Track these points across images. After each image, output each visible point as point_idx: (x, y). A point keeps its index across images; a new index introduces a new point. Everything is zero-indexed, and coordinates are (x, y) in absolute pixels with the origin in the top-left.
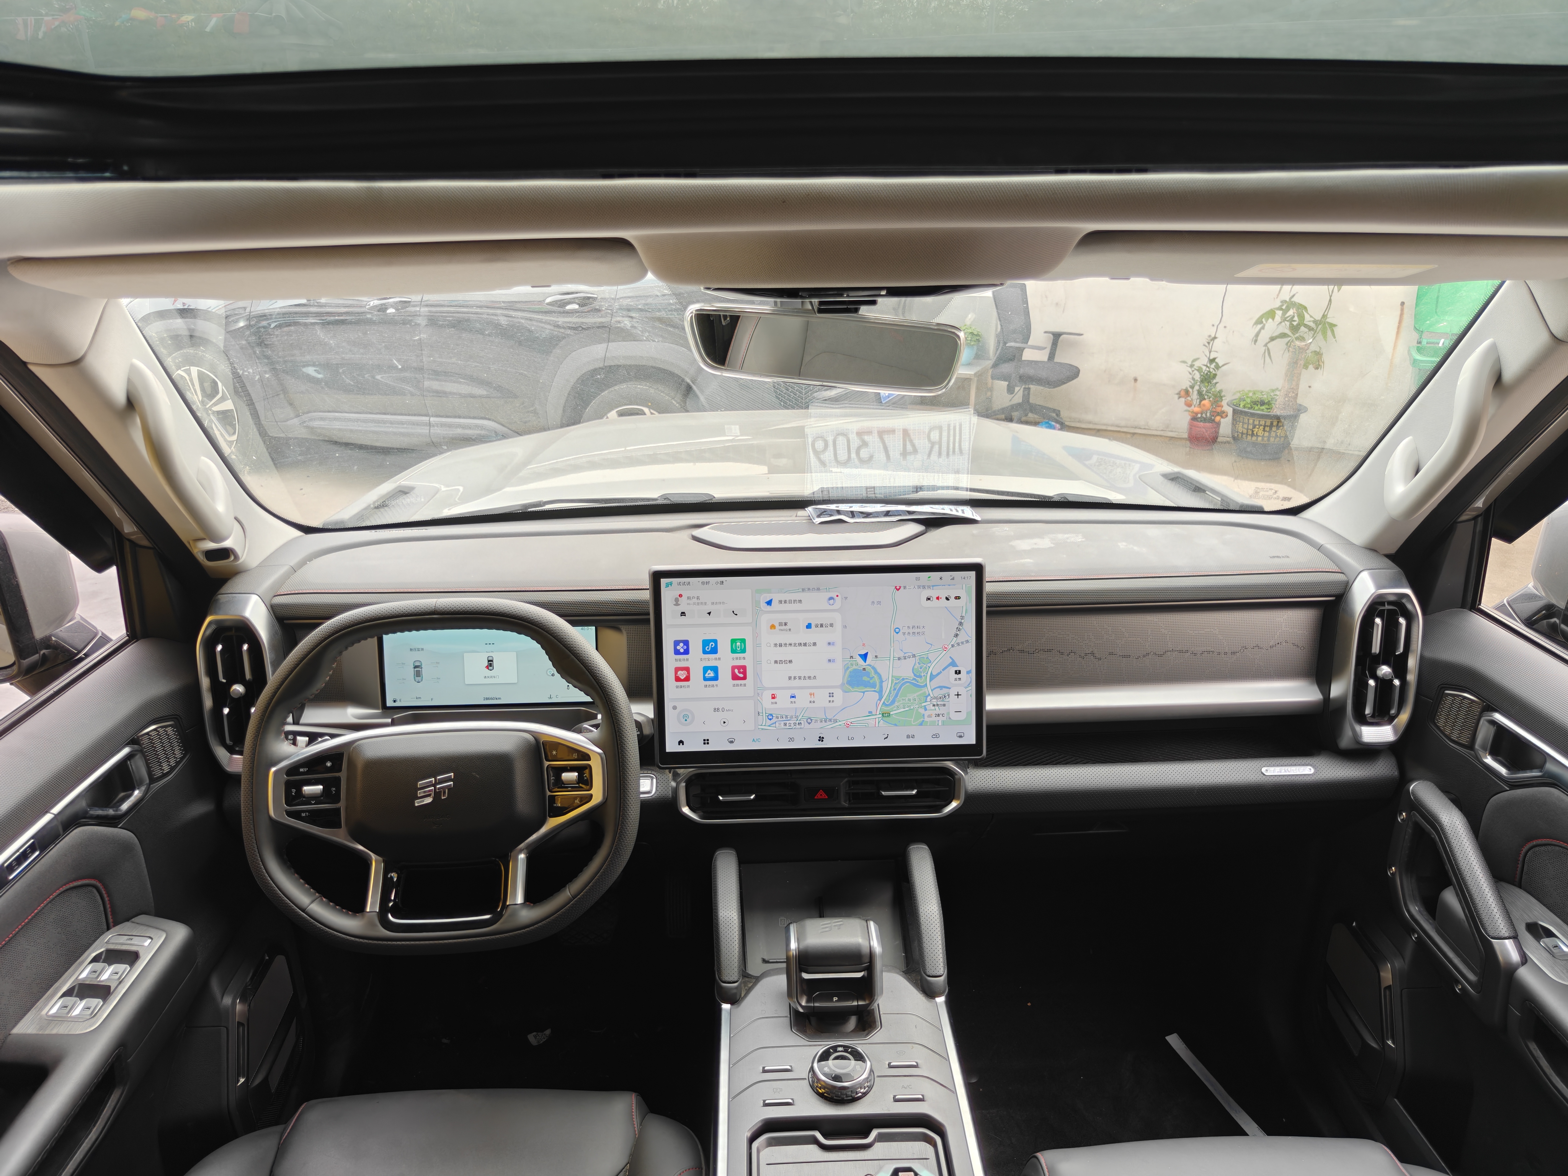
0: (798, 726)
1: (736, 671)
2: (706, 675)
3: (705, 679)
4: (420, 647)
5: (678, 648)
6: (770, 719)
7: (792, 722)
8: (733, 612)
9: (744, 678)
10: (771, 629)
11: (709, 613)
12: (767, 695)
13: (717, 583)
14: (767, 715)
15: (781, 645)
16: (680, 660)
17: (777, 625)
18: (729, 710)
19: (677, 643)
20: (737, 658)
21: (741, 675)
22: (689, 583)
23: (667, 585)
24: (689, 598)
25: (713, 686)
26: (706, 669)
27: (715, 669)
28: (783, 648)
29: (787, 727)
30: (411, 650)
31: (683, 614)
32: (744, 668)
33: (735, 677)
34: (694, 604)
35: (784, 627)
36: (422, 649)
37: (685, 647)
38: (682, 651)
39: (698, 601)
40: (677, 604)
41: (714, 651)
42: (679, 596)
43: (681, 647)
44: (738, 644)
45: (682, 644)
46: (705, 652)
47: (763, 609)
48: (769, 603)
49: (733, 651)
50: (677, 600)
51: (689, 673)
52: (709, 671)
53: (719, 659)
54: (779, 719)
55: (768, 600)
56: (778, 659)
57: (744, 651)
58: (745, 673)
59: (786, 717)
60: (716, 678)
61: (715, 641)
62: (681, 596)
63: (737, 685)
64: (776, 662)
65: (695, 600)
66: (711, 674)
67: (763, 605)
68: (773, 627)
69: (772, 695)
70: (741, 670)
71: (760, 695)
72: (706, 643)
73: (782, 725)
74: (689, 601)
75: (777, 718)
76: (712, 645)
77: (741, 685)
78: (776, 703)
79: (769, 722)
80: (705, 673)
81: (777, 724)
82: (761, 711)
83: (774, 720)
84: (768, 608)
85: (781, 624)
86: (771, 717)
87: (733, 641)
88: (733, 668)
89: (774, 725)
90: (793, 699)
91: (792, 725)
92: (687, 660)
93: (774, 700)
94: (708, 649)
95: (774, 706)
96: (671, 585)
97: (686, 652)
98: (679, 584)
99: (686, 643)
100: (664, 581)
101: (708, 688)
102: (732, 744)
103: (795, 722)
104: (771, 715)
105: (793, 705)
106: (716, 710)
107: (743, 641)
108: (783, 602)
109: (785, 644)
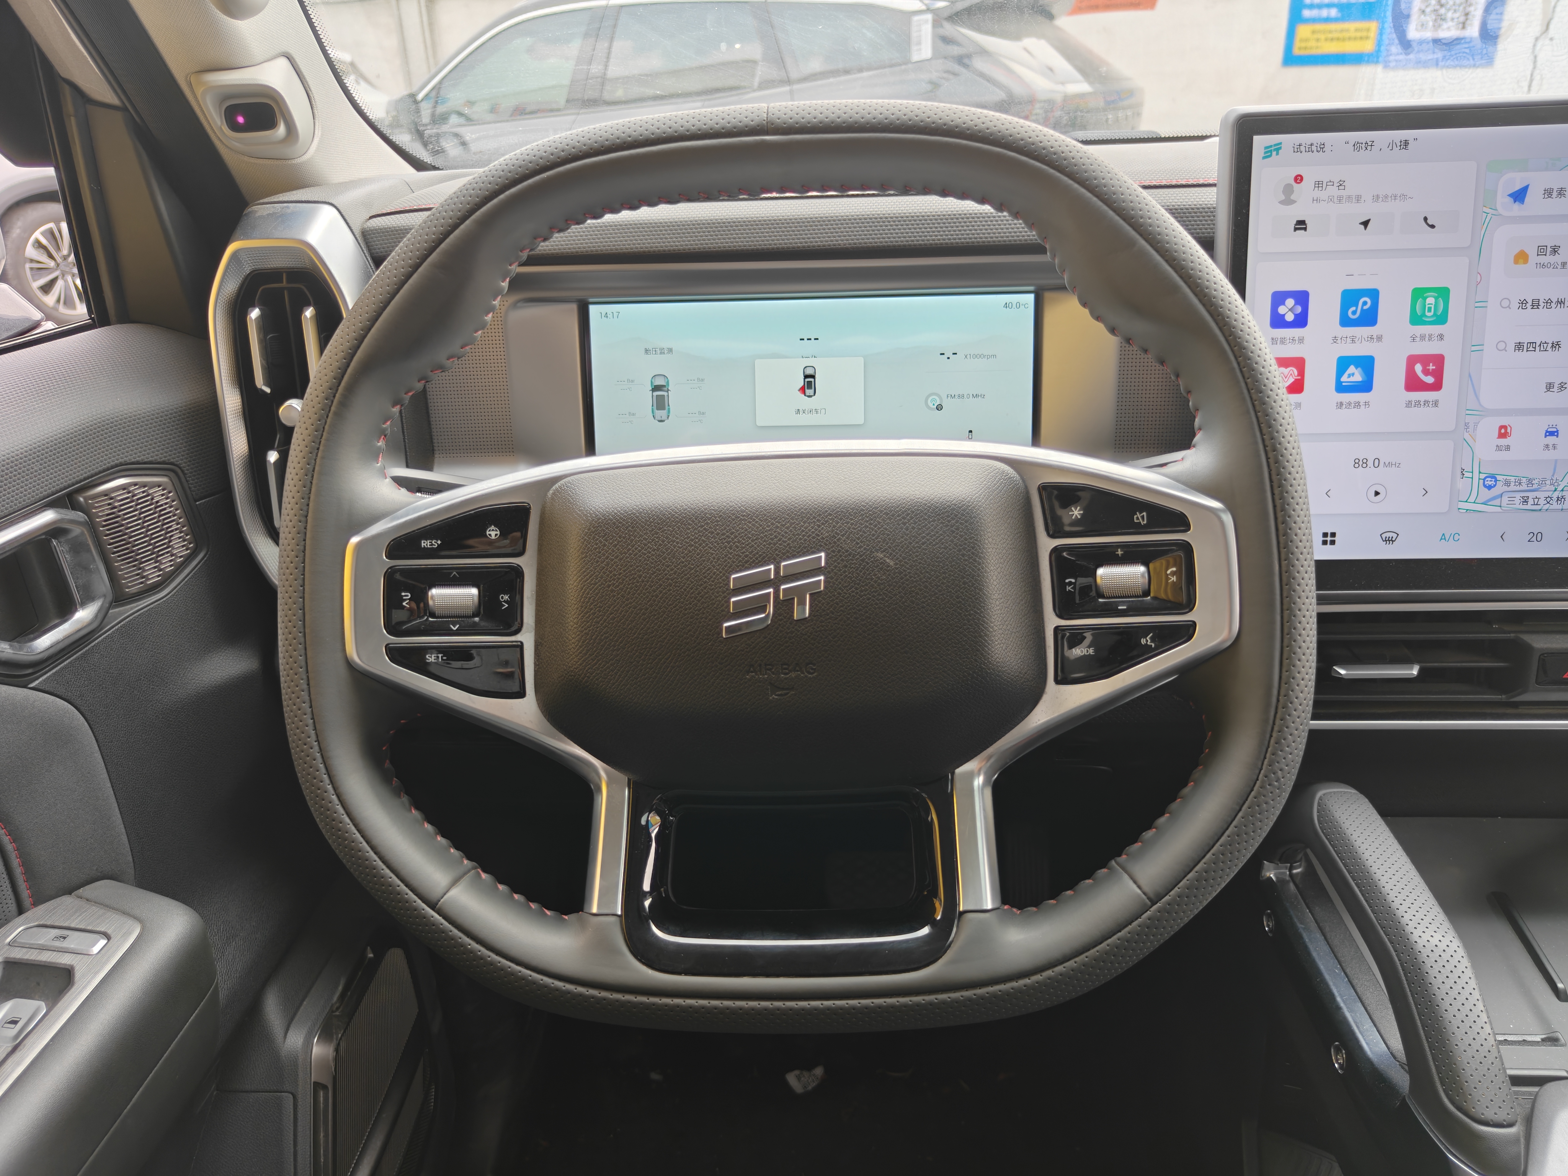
0: (1555, 506)
1: (1418, 368)
2: (1344, 378)
3: (1341, 388)
4: (666, 345)
5: (1282, 310)
6: (1489, 488)
7: (1542, 495)
8: (1426, 219)
9: (1437, 386)
10: (1516, 262)
11: (1366, 224)
12: (1488, 428)
13: (1391, 145)
14: (1483, 476)
15: (1535, 305)
16: (1283, 341)
17: (1532, 252)
18: (1390, 464)
19: (1278, 298)
20: (1423, 338)
21: (1430, 380)
22: (1322, 147)
23: (1269, 152)
24: (1318, 184)
25: (1357, 405)
26: (1343, 364)
27: (1367, 364)
28: (1542, 312)
29: (1529, 507)
30: (647, 351)
31: (1301, 225)
32: (1439, 360)
33: (1413, 384)
34: (1331, 199)
35: (1548, 259)
36: (670, 350)
37: (1299, 309)
38: (1290, 317)
39: (1341, 193)
40: (1288, 201)
41: (1369, 318)
42: (1296, 179)
43: (1288, 310)
44: (1430, 301)
45: (1290, 302)
46: (1345, 322)
47: (1501, 210)
48: (1519, 196)
49: (1416, 319)
50: (1288, 190)
51: (1301, 373)
52: (1352, 369)
53: (1380, 338)
54: (1512, 487)
55: (1517, 187)
56: (1525, 340)
57: (1442, 319)
58: (1439, 375)
59: (1530, 481)
60: (1366, 386)
61: (1374, 294)
62: (1299, 179)
63: (1418, 404)
64: (1519, 346)
65: (1333, 191)
66: (1355, 375)
67: (1503, 200)
68: (1521, 257)
69: (1501, 427)
70: (1431, 367)
71: (1471, 429)
72: (1349, 298)
73: (1518, 500)
74: (1318, 193)
75: (1507, 483)
76: (1365, 303)
77: (1426, 402)
78: (1508, 448)
79: (1486, 494)
80: (1340, 373)
81: (1505, 499)
82: (1468, 468)
83: (1500, 488)
84: (1516, 209)
85: (1542, 250)
86: (1492, 483)
87: (1418, 294)
88: (1412, 360)
89: (1497, 502)
90: (1551, 440)
91: (1542, 502)
92: (1301, 340)
93: (1503, 442)
94: (1354, 313)
95: (1504, 455)
96: (1278, 150)
97: (1301, 321)
98: (1298, 149)
99: (1302, 298)
100: (1260, 142)
101: (1344, 411)
102: (1390, 546)
103: (1549, 494)
104: (1493, 477)
105: (1551, 455)
106: (1361, 463)
107: (1443, 293)
108: (1555, 194)
109: (1548, 302)
